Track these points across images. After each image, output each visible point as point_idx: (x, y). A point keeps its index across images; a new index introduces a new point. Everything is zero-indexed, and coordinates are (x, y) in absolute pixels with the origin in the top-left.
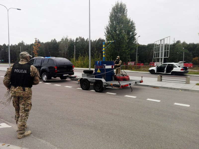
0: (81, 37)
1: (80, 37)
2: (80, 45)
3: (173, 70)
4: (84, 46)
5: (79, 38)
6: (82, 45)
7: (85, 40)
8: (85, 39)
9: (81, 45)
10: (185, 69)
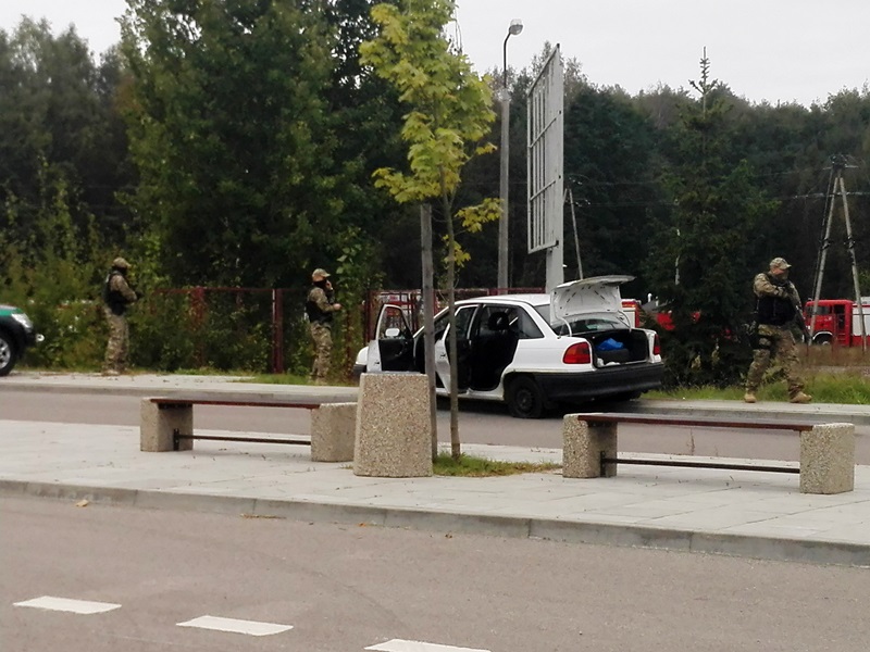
0: (44, 25)
1: (27, 23)
2: (28, 110)
3: (516, 365)
4: (80, 122)
5: (22, 38)
6: (51, 114)
7: (97, 62)
8: (91, 47)
9: (37, 116)
10: (626, 350)
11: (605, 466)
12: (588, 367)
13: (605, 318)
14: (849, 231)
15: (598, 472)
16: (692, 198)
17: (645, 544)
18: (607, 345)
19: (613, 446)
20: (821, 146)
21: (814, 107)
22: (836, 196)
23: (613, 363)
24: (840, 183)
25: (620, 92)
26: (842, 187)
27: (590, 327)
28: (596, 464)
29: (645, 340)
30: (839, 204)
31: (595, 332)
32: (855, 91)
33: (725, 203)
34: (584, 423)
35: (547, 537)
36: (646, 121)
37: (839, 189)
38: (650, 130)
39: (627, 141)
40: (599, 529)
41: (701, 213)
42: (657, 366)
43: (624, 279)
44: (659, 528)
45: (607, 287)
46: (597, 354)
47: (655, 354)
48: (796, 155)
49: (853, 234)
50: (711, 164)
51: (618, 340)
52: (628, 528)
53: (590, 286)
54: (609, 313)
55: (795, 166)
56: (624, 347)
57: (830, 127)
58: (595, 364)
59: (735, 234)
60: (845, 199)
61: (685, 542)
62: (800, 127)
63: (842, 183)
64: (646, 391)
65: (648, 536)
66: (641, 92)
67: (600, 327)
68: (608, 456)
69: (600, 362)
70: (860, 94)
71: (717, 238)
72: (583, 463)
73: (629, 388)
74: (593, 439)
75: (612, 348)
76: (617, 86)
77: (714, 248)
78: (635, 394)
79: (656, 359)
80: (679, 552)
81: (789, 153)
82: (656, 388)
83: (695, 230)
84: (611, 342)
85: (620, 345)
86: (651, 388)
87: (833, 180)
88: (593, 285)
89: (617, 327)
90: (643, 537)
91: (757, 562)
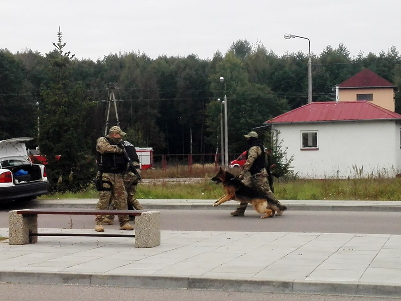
10: (29, 175)
11: (31, 237)
12: (11, 184)
13: (17, 159)
14: (117, 118)
15: (28, 241)
16: (56, 100)
17: (65, 283)
18: (20, 173)
19: (36, 227)
20: (102, 79)
21: (98, 61)
22: (111, 101)
23: (23, 182)
24: (112, 96)
25: (8, 52)
26: (114, 97)
27: (11, 164)
28: (27, 236)
29: (39, 170)
30: (112, 105)
31: (13, 166)
32: (116, 54)
33: (71, 103)
34: (20, 215)
35: (9, 281)
36: (21, 65)
37: (112, 98)
38: (23, 70)
39: (12, 75)
40: (39, 275)
41: (60, 107)
42: (45, 183)
43: (28, 139)
44: (73, 273)
45: (19, 143)
46: (15, 177)
47: (44, 176)
48: (91, 83)
49: (119, 119)
50: (64, 84)
51: (25, 170)
52: (55, 274)
53: (10, 143)
54: (20, 156)
55: (91, 88)
56: (29, 173)
57: (106, 71)
58: (14, 183)
59: (77, 117)
60: (115, 103)
61: (87, 281)
62: (92, 70)
63: (114, 96)
64: (40, 195)
65: (67, 278)
66: (18, 52)
67: (16, 164)
68: (33, 232)
69: (17, 181)
70: (118, 56)
71: (67, 119)
72: (21, 236)
73: (32, 194)
74: (25, 223)
75: (23, 174)
76: (6, 49)
77: (67, 124)
78: (34, 197)
79: (45, 179)
80: (85, 286)
81: (88, 82)
82: (45, 194)
83: (57, 115)
84: (22, 171)
85: (27, 172)
86: (43, 194)
87: (110, 94)
88: (12, 142)
89: (24, 163)
90: (64, 279)
91: (127, 289)
